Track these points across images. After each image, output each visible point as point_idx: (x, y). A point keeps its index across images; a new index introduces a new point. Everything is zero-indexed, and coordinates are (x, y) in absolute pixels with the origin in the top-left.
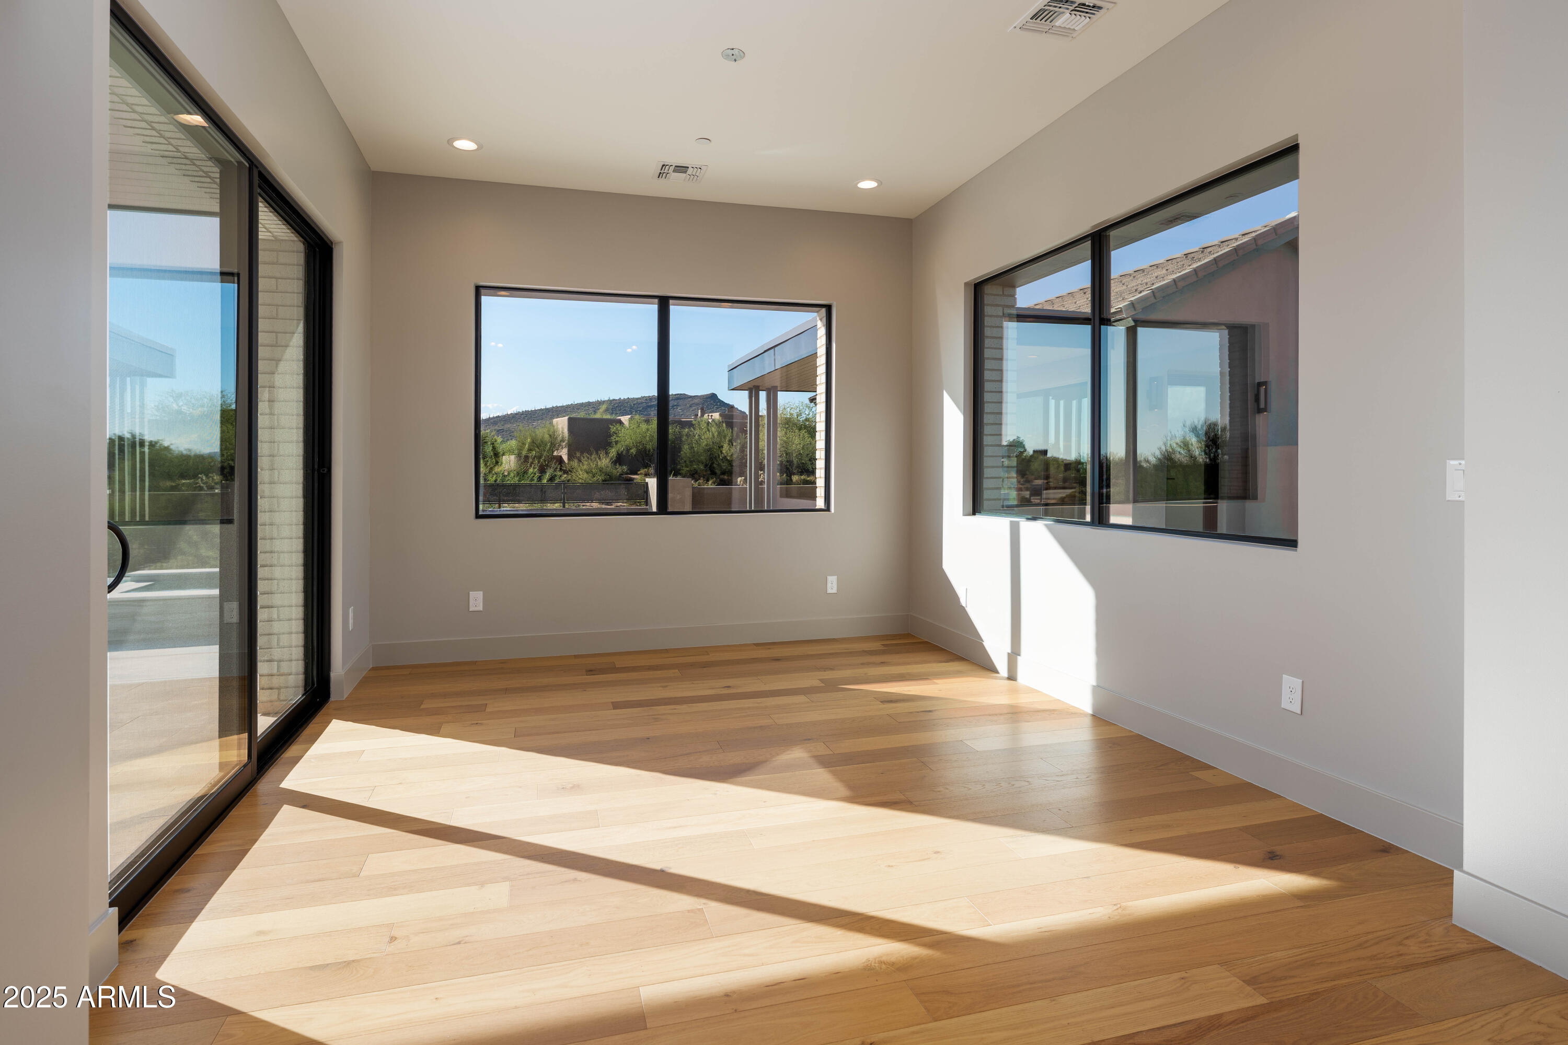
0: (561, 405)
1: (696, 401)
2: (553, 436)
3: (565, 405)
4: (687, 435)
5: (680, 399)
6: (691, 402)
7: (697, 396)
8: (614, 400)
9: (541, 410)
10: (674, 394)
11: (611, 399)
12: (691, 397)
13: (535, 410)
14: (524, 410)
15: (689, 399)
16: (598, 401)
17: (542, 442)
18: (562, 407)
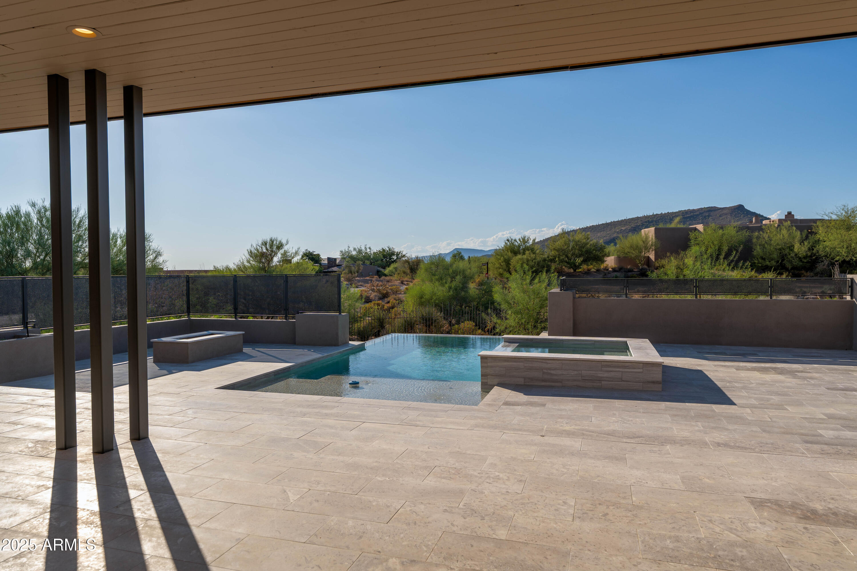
0: (617, 220)
1: (725, 212)
2: (645, 242)
3: (620, 220)
4: (757, 238)
5: (711, 211)
6: (721, 213)
7: (726, 208)
8: (657, 214)
9: (603, 224)
10: (706, 207)
11: (655, 214)
12: (720, 209)
13: (599, 225)
14: (591, 225)
15: (719, 211)
16: (644, 216)
17: (637, 246)
18: (618, 221)
